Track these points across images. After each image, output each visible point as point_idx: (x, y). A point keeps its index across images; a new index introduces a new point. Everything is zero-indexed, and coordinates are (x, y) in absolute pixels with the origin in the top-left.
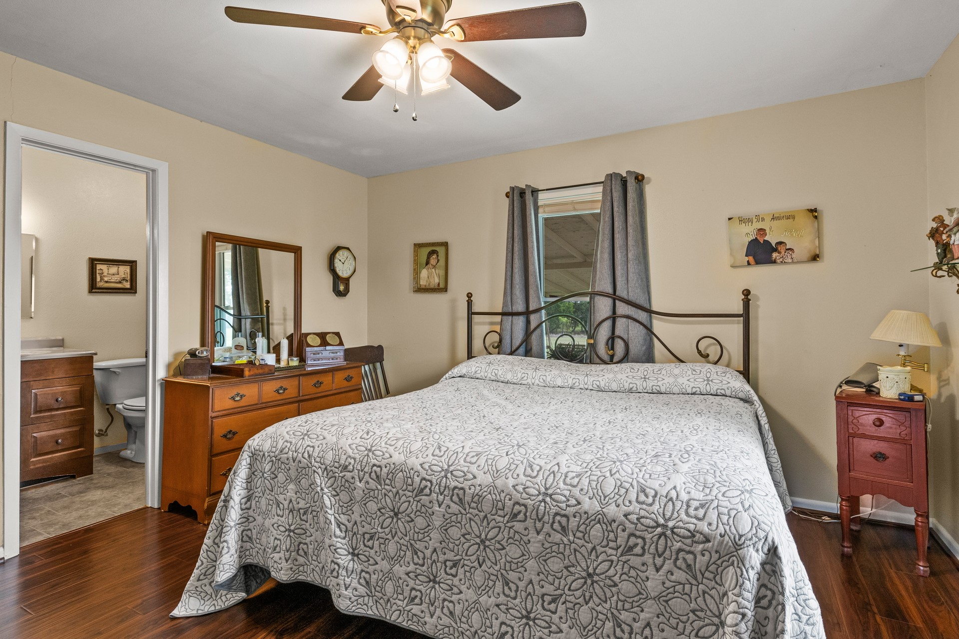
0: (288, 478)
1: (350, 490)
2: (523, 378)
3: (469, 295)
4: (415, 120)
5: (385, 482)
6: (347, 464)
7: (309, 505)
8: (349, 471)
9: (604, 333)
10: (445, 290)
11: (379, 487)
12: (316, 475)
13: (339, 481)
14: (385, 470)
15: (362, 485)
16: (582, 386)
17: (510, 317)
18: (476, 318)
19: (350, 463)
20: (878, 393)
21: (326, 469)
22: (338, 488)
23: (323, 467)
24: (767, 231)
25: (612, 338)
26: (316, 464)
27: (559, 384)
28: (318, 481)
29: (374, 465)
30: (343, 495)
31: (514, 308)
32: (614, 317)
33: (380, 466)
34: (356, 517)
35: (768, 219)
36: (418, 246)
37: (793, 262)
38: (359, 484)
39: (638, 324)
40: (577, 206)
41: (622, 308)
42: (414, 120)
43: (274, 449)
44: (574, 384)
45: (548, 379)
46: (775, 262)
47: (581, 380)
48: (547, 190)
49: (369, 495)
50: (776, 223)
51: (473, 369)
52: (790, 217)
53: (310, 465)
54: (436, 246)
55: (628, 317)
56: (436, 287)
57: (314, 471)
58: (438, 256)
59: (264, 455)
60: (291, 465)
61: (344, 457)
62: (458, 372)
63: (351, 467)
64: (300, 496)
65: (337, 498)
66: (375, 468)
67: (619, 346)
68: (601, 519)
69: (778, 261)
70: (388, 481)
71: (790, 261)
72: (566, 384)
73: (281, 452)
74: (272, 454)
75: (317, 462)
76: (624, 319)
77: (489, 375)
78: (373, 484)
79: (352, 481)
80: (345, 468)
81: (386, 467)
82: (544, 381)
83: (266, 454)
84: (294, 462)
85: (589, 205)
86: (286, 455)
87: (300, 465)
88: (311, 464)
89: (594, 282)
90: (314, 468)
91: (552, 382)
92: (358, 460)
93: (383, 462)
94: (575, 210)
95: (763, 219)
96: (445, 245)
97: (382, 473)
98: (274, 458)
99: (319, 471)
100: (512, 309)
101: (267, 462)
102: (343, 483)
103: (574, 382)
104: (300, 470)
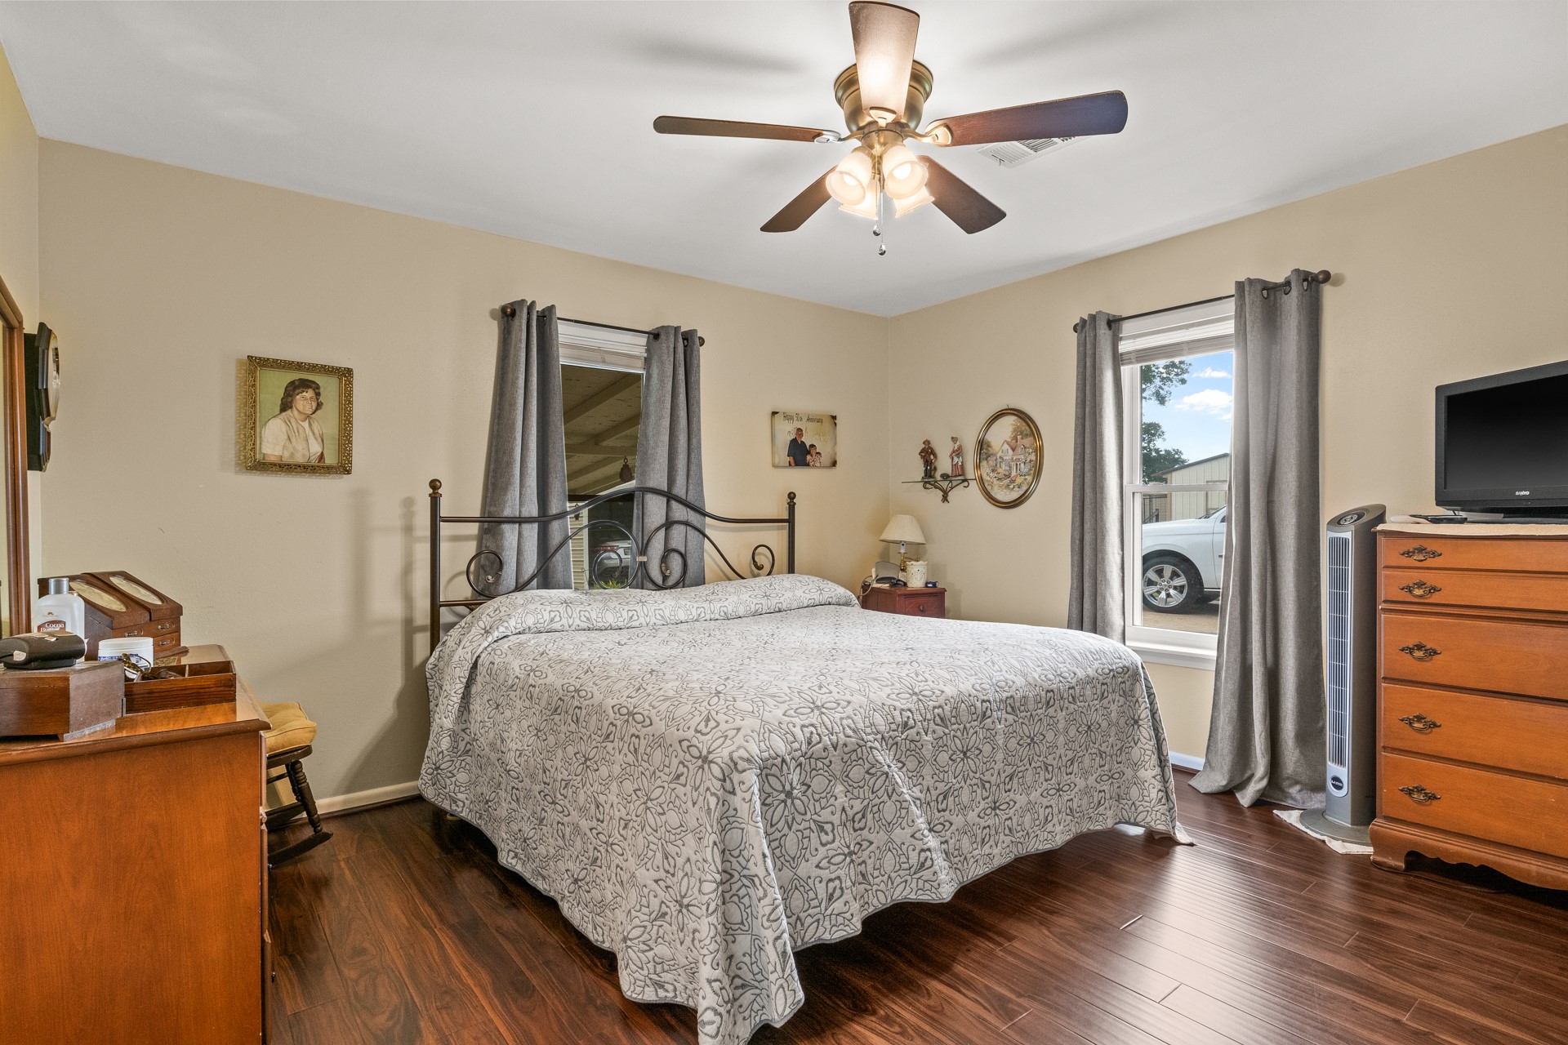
0: (830, 778)
1: (918, 751)
2: (631, 617)
3: (435, 485)
4: (878, 235)
5: (950, 722)
6: (906, 719)
7: (868, 800)
8: (912, 728)
9: (657, 547)
10: (344, 468)
11: (947, 731)
12: (875, 752)
13: (903, 746)
14: (947, 708)
15: (929, 738)
16: (708, 617)
17: (517, 526)
18: (445, 529)
19: (908, 717)
20: (905, 584)
21: (883, 738)
22: (903, 756)
23: (879, 736)
24: (804, 432)
25: (668, 551)
26: (870, 738)
27: (683, 618)
28: (880, 758)
29: (934, 708)
30: (911, 761)
31: (523, 509)
32: (669, 524)
33: (940, 707)
34: (928, 781)
35: (805, 419)
36: (257, 364)
37: (820, 467)
38: (927, 738)
39: (697, 533)
40: (608, 358)
41: (679, 512)
42: (876, 234)
43: (796, 746)
44: (699, 615)
45: (667, 614)
46: (808, 465)
47: (706, 608)
48: (576, 322)
49: (939, 745)
50: (810, 424)
51: (547, 616)
52: (820, 421)
53: (862, 743)
54: (313, 371)
55: (686, 524)
56: (314, 461)
57: (871, 748)
58: (318, 394)
59: (784, 761)
60: (834, 756)
61: (897, 713)
62: (519, 626)
63: (911, 722)
64: (852, 796)
65: (904, 769)
66: (936, 710)
67: (676, 562)
68: (1089, 681)
69: (811, 464)
70: (953, 720)
71: (819, 465)
72: (691, 617)
73: (809, 744)
74: (798, 753)
75: (869, 734)
76: (682, 527)
77: (577, 622)
78: (940, 730)
79: (917, 738)
80: (905, 725)
81: (946, 705)
82: (662, 617)
83: (788, 758)
84: (835, 749)
85: (625, 361)
86: (820, 745)
87: (846, 750)
88: (863, 740)
89: (643, 474)
90: (869, 744)
91: (672, 618)
92: (913, 709)
93: (941, 700)
94: (604, 362)
95: (801, 420)
96: (345, 374)
97: (946, 713)
98: (802, 759)
99: (877, 744)
100: (520, 512)
101: (792, 771)
102: (908, 746)
103: (699, 612)
104: (846, 757)
